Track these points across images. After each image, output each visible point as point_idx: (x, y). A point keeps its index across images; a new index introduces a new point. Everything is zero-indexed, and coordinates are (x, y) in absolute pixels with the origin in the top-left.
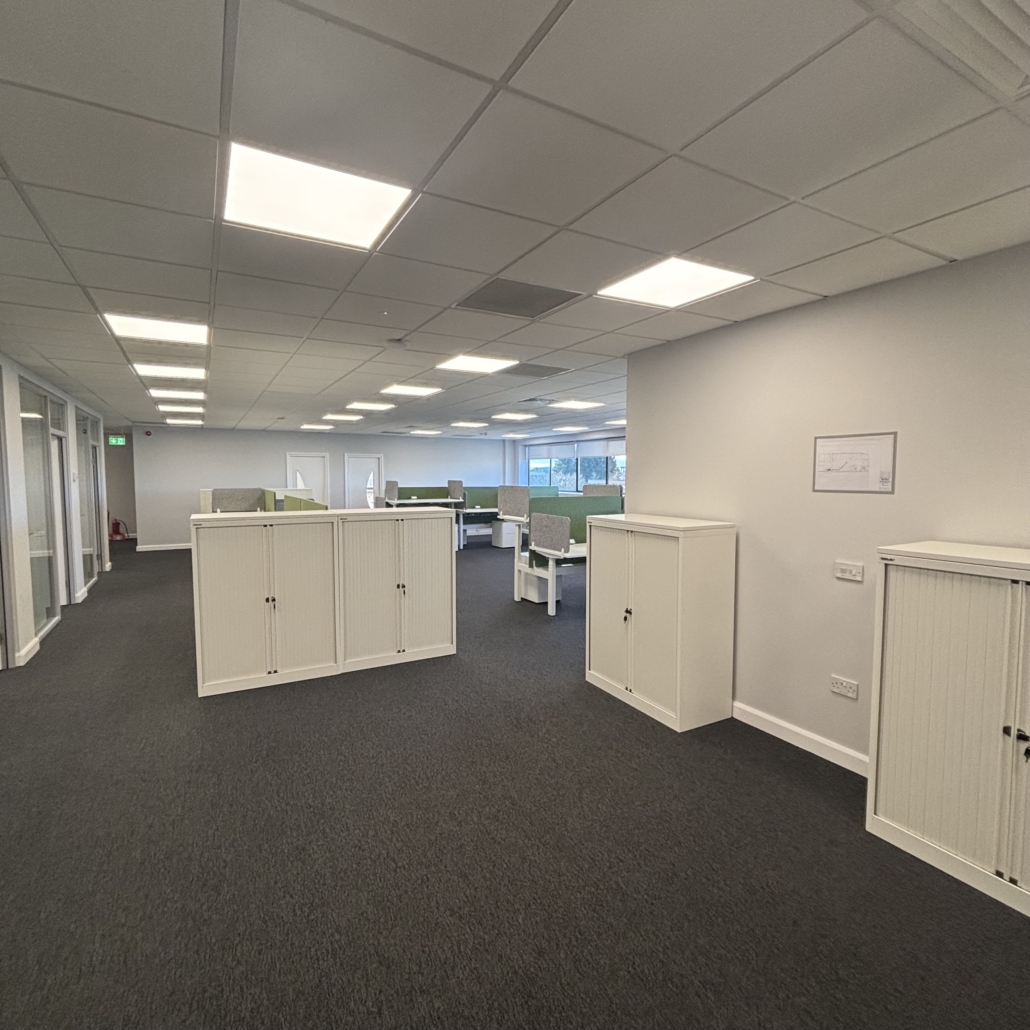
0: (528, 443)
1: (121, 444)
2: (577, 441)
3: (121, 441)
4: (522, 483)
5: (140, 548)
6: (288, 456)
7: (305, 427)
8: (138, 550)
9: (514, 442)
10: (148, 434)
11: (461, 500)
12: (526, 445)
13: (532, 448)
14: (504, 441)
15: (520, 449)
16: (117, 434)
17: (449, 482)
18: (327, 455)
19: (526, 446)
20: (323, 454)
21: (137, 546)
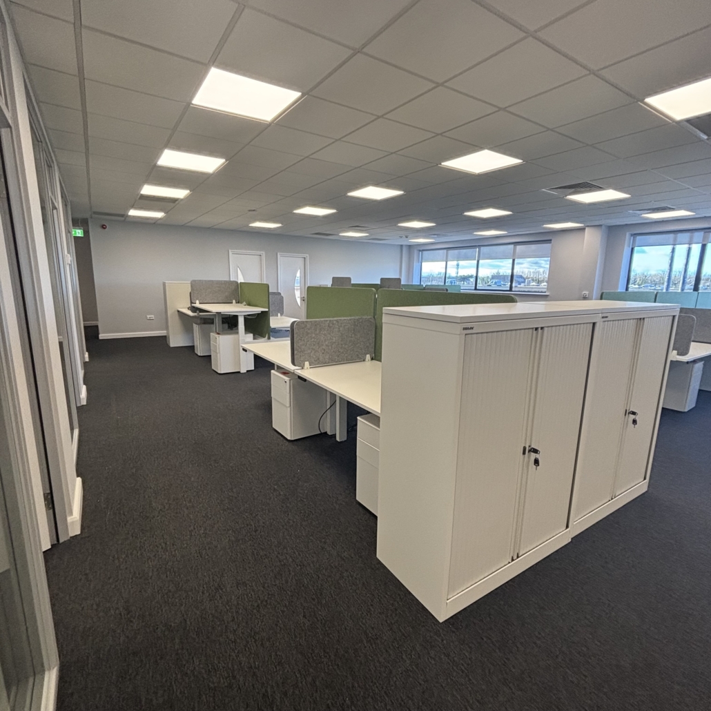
0: (421, 249)
1: (80, 235)
2: (479, 246)
3: (80, 233)
4: (416, 282)
5: (102, 336)
6: (230, 253)
8: (100, 338)
9: (410, 247)
10: (103, 227)
12: (422, 249)
13: (424, 252)
14: (402, 246)
15: (416, 252)
16: (76, 225)
18: (263, 253)
19: (420, 251)
20: (259, 253)
21: (98, 334)
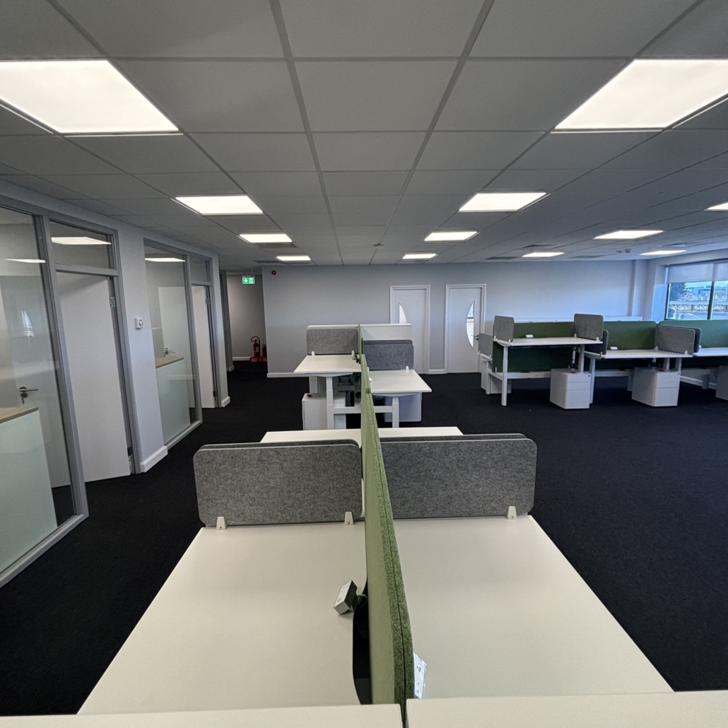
0: (668, 264)
1: (252, 283)
3: (251, 281)
5: (270, 375)
6: (391, 289)
7: (407, 257)
8: (268, 377)
9: (649, 262)
10: (274, 273)
11: (598, 342)
13: (675, 269)
14: (634, 261)
15: (658, 269)
16: (248, 273)
17: (576, 316)
18: (429, 287)
19: (666, 266)
20: (424, 286)
21: (267, 372)
